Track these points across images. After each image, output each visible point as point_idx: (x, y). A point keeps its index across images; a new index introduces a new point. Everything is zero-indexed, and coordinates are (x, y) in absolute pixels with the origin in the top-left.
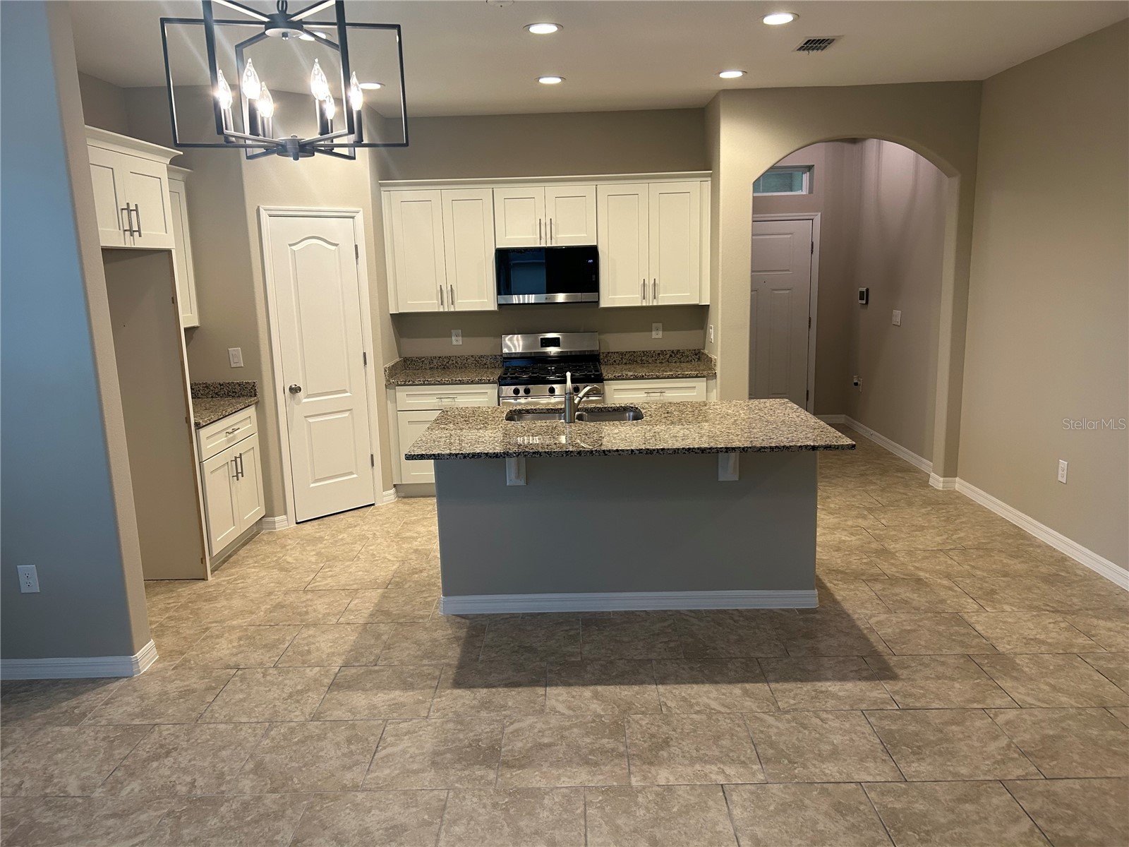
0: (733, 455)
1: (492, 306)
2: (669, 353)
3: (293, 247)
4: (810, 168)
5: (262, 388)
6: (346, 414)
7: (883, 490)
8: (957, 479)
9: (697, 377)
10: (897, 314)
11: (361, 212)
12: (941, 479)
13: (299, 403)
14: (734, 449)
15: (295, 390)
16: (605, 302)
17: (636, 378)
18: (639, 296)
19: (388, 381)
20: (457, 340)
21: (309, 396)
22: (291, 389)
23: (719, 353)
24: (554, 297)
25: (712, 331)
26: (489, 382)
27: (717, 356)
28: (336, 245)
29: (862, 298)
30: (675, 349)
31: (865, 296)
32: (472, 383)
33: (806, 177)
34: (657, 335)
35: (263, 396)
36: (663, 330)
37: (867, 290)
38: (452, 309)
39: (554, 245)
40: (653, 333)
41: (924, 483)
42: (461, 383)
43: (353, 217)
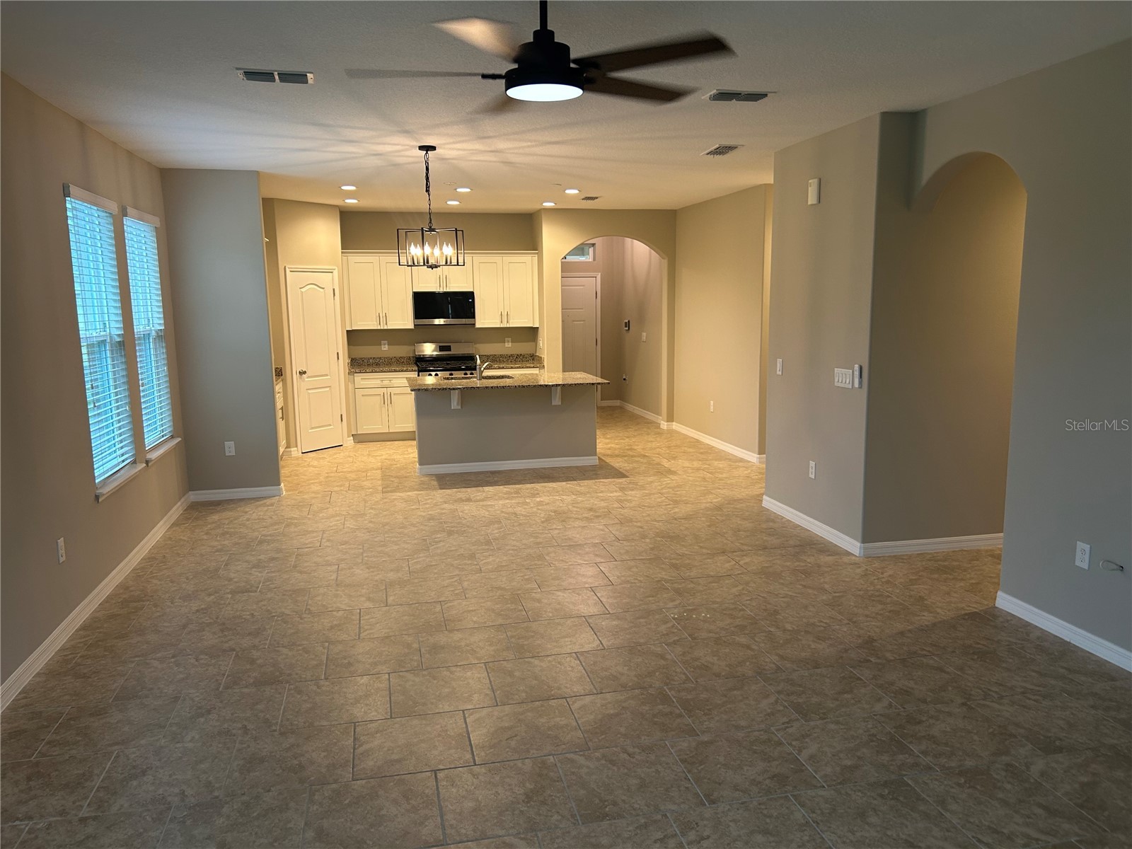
0: (559, 388)
1: (411, 326)
2: (516, 356)
3: (302, 290)
4: (593, 245)
5: (285, 372)
6: (328, 389)
7: (636, 430)
8: (674, 423)
9: (534, 367)
10: (644, 334)
11: (337, 270)
12: (666, 423)
13: (304, 381)
14: (559, 385)
15: (303, 373)
16: (478, 326)
17: (499, 368)
18: (499, 321)
19: (349, 370)
20: (385, 348)
21: (309, 377)
22: (300, 372)
23: (546, 354)
24: (433, 321)
25: (541, 342)
26: (412, 371)
27: (545, 356)
28: (323, 288)
29: (626, 327)
30: (519, 353)
31: (628, 325)
32: (402, 371)
33: (591, 250)
34: (508, 345)
35: (286, 376)
36: (512, 342)
37: (629, 321)
38: (386, 328)
39: (448, 290)
40: (506, 344)
41: (658, 426)
42: (395, 371)
43: (332, 272)
